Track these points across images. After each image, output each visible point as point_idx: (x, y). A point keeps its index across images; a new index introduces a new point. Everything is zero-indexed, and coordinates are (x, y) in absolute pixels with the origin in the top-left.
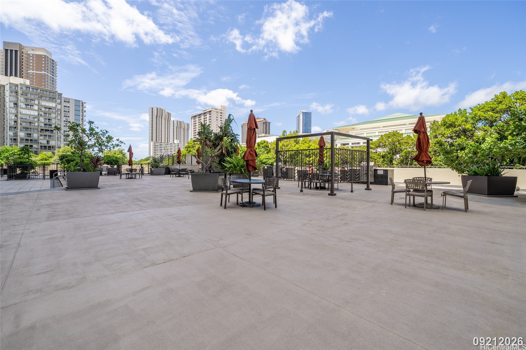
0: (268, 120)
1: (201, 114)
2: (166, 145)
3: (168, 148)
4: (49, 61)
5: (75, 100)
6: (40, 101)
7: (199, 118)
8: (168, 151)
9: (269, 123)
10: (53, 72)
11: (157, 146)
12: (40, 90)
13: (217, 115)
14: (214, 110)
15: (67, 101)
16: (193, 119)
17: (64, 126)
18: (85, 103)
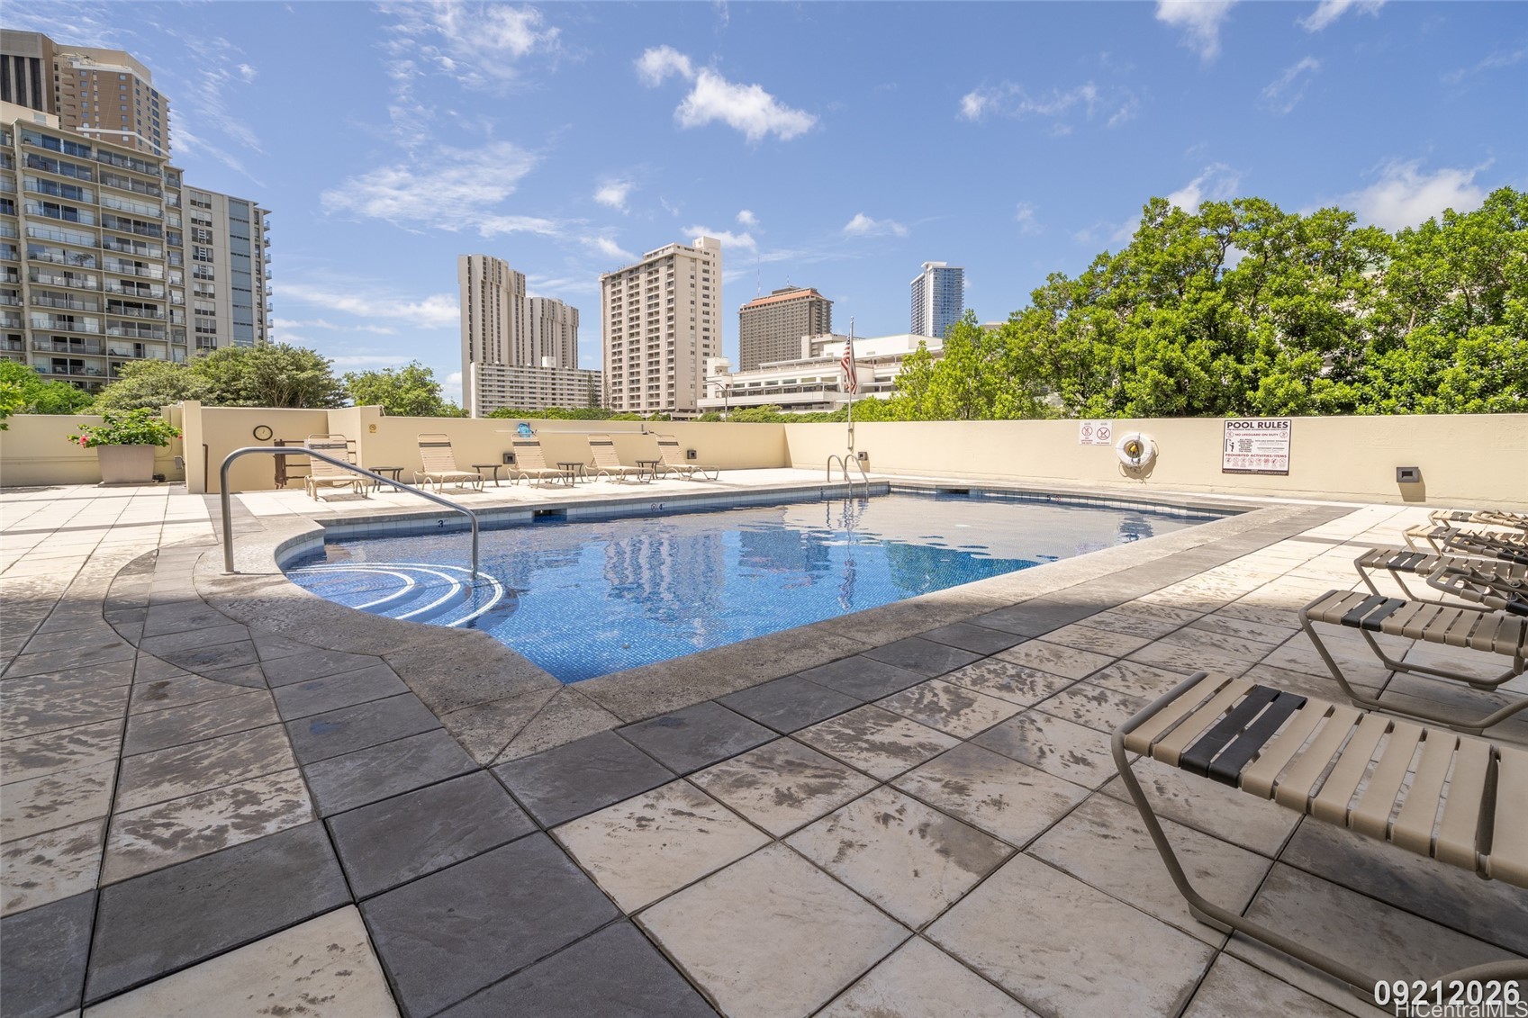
0: (825, 295)
1: (637, 269)
2: (516, 371)
3: (522, 382)
4: (143, 94)
5: (232, 200)
6: (101, 195)
7: (632, 280)
8: (522, 393)
9: (829, 303)
10: (157, 133)
11: (490, 375)
12: (100, 152)
13: (694, 269)
14: (682, 252)
15: (202, 201)
16: (609, 288)
17: (197, 293)
18: (266, 212)
